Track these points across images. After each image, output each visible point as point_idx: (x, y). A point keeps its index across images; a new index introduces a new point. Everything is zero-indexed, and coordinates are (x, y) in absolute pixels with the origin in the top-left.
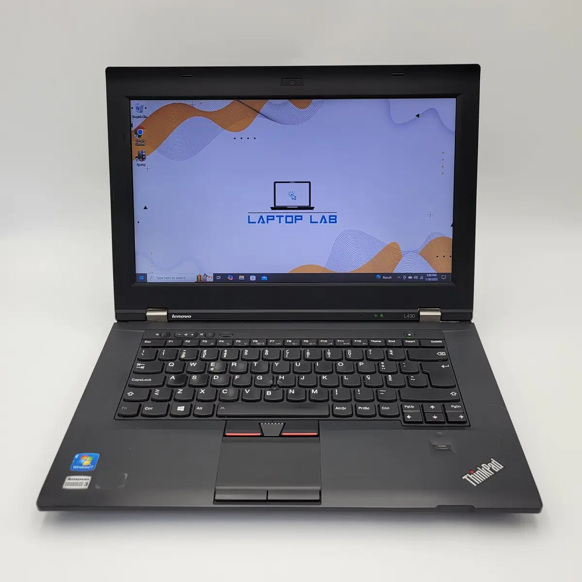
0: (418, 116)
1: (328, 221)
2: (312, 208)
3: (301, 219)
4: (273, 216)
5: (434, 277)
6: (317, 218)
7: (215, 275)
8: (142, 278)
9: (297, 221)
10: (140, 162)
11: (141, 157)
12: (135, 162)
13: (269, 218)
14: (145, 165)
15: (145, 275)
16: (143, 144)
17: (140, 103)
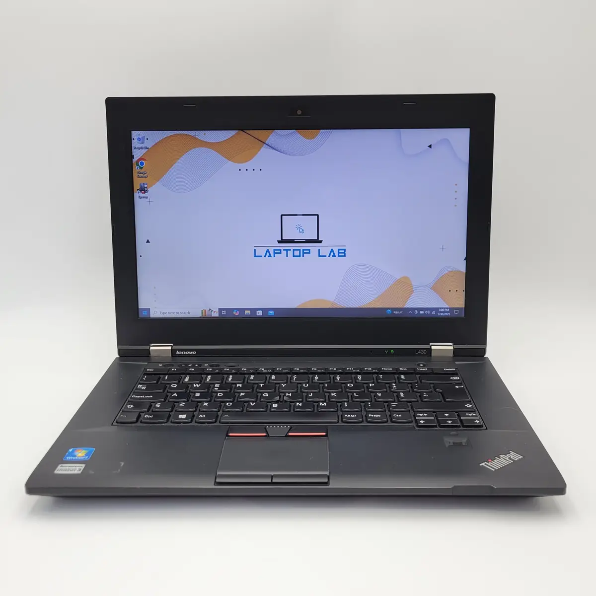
0: (430, 146)
1: (336, 254)
2: (321, 242)
3: (309, 253)
4: (280, 250)
5: (446, 312)
6: (325, 251)
7: (220, 310)
8: (145, 313)
9: (305, 255)
10: (142, 195)
11: (143, 190)
12: (137, 195)
13: (276, 252)
14: (147, 198)
15: (149, 310)
16: (145, 175)
17: (142, 134)
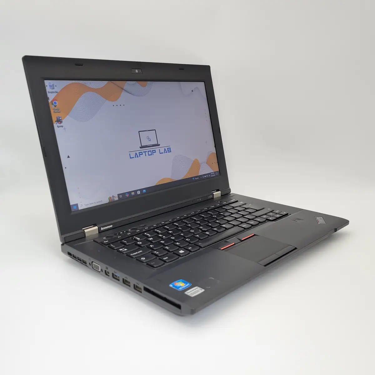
0: (192, 91)
1: (167, 151)
2: (159, 145)
3: (155, 152)
4: (142, 152)
5: (213, 174)
6: (162, 150)
7: (119, 195)
8: (75, 208)
9: (154, 153)
10: (59, 125)
11: (59, 121)
12: (55, 125)
13: (140, 154)
14: (62, 126)
15: (77, 205)
16: (58, 111)
17: (52, 82)
